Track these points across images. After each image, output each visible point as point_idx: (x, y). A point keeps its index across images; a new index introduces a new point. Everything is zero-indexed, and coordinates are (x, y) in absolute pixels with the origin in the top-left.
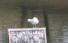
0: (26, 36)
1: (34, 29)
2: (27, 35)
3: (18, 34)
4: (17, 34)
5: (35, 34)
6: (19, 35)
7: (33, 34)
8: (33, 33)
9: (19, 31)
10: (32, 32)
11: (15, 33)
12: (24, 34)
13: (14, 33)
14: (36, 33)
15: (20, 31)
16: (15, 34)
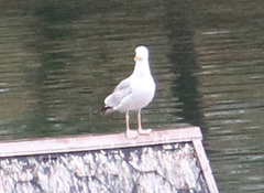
0: (93, 185)
1: (131, 137)
2: (102, 179)
3: (47, 171)
4: (40, 175)
5: (143, 168)
6: (55, 177)
7: (133, 170)
8: (134, 163)
9: (45, 157)
10: (127, 159)
11: (24, 170)
12: (83, 171)
13: (17, 166)
14: (149, 161)
15: (55, 156)
16: (30, 177)
